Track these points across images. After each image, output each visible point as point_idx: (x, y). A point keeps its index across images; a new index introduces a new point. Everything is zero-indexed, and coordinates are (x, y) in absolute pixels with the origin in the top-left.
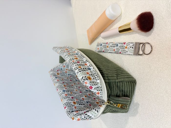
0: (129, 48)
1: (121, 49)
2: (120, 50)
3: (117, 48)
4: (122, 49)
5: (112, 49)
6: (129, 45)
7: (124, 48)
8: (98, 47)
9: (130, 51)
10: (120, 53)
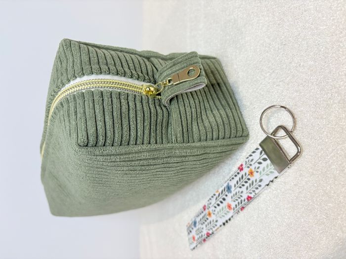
0: (258, 168)
1: (244, 189)
2: (242, 192)
3: (232, 194)
4: (247, 185)
6: (252, 160)
7: (249, 179)
8: (191, 235)
9: (265, 171)
10: (249, 198)
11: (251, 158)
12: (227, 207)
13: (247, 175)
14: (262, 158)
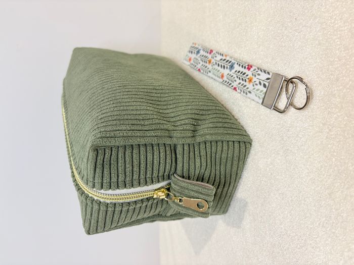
0: (256, 84)
1: (238, 81)
4: (241, 81)
5: (219, 71)
6: (259, 75)
7: (245, 81)
8: (190, 55)
9: (257, 92)
10: (235, 89)
11: (260, 72)
12: (221, 74)
13: (248, 77)
14: (264, 82)
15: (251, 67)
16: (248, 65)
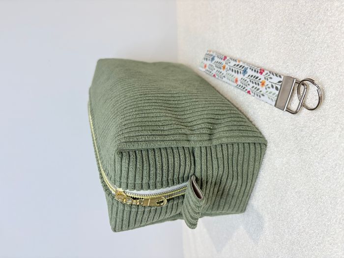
1: (252, 85)
2: (249, 85)
3: (243, 78)
5: (233, 76)
6: (271, 78)
7: (258, 84)
8: (205, 62)
9: (270, 95)
10: (249, 92)
11: (271, 76)
12: (235, 79)
13: (260, 81)
14: (276, 85)
15: (264, 71)
16: (261, 70)
